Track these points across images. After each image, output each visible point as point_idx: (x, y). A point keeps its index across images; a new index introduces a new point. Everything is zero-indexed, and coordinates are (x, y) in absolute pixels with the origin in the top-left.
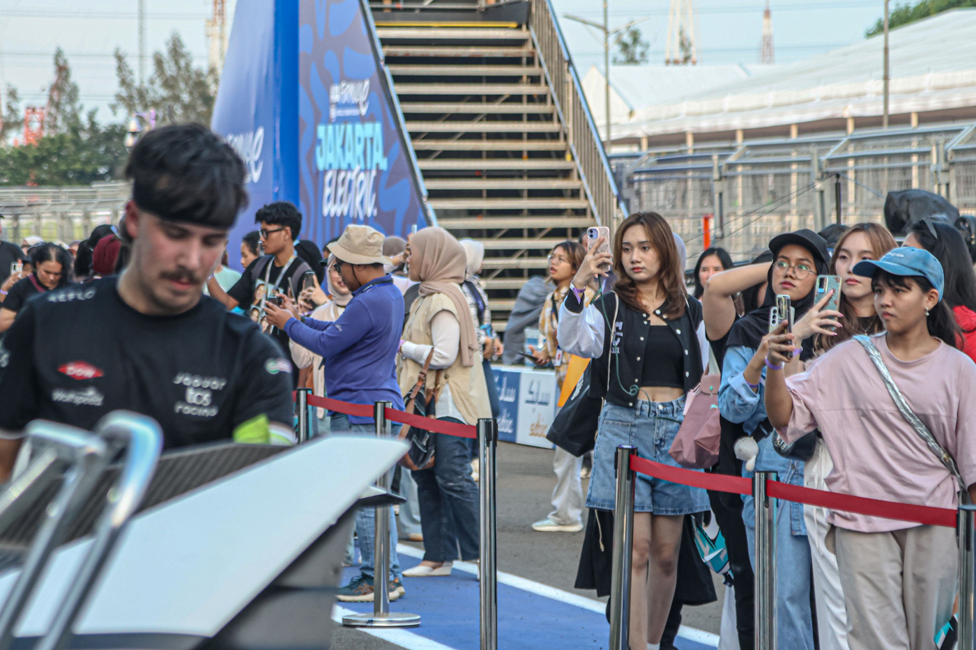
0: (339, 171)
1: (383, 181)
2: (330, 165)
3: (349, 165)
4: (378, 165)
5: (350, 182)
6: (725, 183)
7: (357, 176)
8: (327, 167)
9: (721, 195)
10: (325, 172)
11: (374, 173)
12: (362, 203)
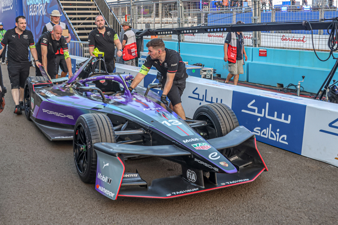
0: (34, 5)
1: (48, 6)
2: (31, 4)
3: (37, 3)
4: (46, 2)
5: (38, 7)
6: (134, 7)
7: (39, 6)
8: (30, 4)
9: (133, 9)
10: (30, 5)
11: (45, 4)
12: (41, 12)
